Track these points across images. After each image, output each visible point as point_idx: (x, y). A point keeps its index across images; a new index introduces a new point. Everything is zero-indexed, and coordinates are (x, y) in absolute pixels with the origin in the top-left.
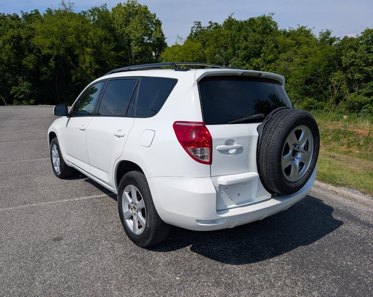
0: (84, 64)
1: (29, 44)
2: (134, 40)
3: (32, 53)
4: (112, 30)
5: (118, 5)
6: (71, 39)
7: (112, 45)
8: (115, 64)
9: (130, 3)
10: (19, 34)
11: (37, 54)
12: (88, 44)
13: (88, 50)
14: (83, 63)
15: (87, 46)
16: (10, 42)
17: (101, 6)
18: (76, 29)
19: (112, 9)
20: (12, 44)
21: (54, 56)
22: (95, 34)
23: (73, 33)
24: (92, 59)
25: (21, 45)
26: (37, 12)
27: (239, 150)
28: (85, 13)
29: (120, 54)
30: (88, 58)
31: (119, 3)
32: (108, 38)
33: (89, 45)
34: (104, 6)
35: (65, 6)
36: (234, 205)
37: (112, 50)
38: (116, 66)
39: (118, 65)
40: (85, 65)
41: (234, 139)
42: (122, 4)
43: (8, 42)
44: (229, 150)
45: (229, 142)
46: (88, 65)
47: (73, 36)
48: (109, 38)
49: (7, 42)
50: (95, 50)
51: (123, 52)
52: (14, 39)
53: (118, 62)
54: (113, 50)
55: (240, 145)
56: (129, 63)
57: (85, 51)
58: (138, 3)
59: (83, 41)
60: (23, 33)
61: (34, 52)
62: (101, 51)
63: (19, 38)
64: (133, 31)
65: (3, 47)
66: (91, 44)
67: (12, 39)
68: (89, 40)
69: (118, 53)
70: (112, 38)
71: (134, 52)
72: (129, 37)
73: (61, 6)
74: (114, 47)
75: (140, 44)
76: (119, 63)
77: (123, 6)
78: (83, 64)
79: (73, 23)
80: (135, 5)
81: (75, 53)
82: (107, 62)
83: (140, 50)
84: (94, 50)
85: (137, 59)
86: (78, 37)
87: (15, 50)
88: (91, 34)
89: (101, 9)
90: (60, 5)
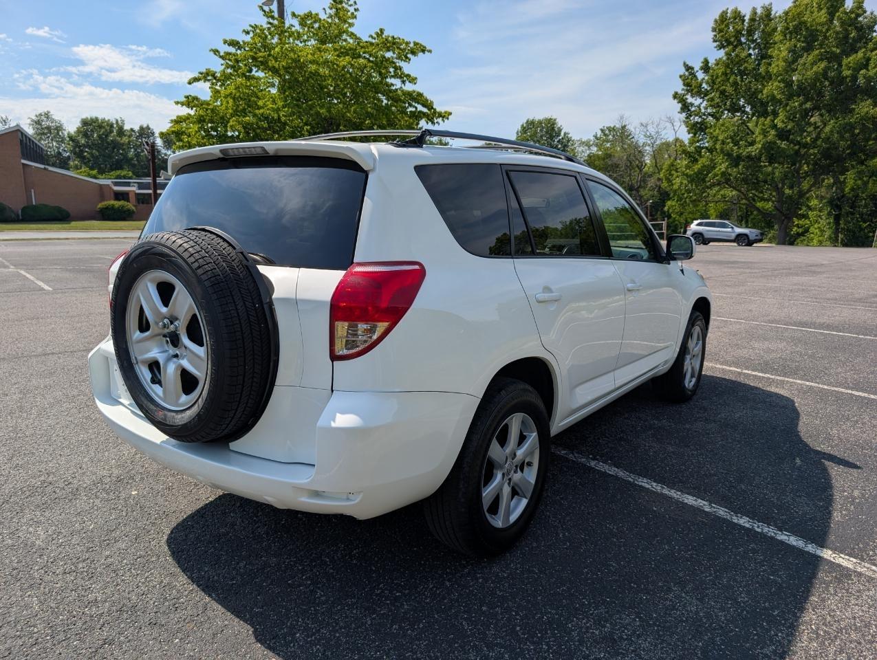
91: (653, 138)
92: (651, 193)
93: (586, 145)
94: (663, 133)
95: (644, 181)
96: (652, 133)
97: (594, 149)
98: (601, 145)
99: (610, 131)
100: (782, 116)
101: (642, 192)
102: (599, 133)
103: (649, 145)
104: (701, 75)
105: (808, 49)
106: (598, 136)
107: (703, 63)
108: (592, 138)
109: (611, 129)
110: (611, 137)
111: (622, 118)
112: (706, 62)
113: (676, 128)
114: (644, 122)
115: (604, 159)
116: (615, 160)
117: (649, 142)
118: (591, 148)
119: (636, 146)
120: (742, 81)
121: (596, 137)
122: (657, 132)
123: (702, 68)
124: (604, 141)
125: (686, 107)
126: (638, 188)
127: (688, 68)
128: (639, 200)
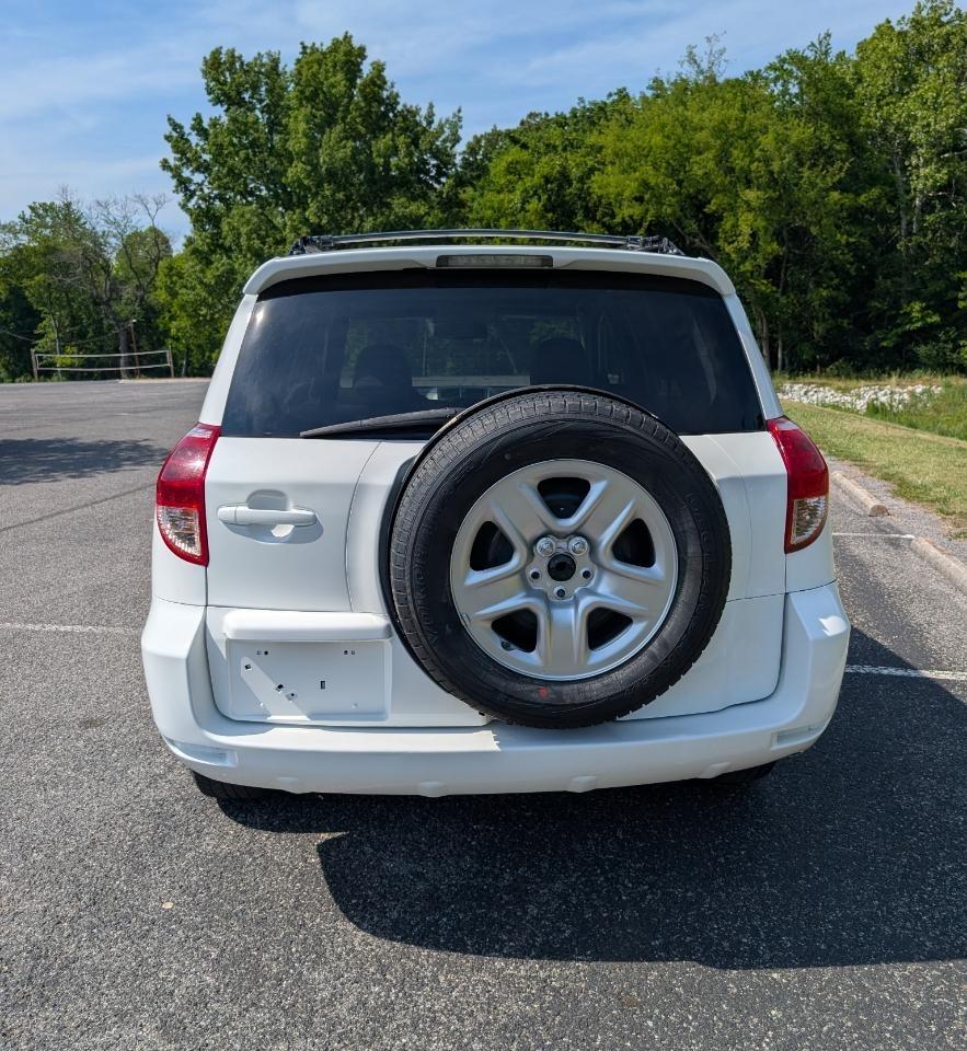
0: (733, 242)
1: (584, 195)
2: (921, 146)
3: (594, 219)
4: (844, 121)
5: (878, 28)
6: (702, 166)
7: (838, 171)
8: (842, 234)
9: (924, 13)
10: (565, 168)
11: (606, 219)
12: (753, 175)
13: (751, 195)
14: (730, 240)
15: (749, 184)
16: (540, 191)
17: (813, 45)
18: (720, 130)
19: (858, 48)
20: (544, 197)
21: (646, 224)
22: (782, 140)
23: (708, 147)
24: (761, 223)
25: (567, 198)
26: (623, 95)
27: (308, 529)
28: (756, 76)
29: (863, 198)
30: (746, 223)
31: (883, 21)
32: (826, 148)
33: (757, 178)
34: (820, 42)
35: (695, 62)
36: (303, 719)
37: (834, 187)
38: (843, 242)
39: (852, 240)
40: (736, 244)
41: (281, 490)
42: (893, 24)
43: (535, 193)
44: (273, 527)
45: (265, 497)
46: (746, 245)
47: (709, 155)
48: (831, 148)
49: (531, 192)
50: (773, 195)
51: (875, 192)
52: (552, 183)
53: (853, 229)
54: (840, 186)
55: (310, 513)
56: (900, 229)
57: (739, 200)
58: (954, 9)
59: (738, 168)
60: (574, 163)
61: (599, 215)
62: (797, 194)
63: (564, 178)
64: (919, 114)
65: (523, 208)
66: (761, 177)
67: (546, 185)
68: (756, 164)
69: (858, 195)
70: (838, 147)
71: (920, 186)
72: (907, 134)
73: (686, 65)
74: (843, 175)
75: (946, 155)
76: (859, 232)
77: (897, 29)
78: (729, 244)
79: (714, 114)
80: (944, 19)
81: (711, 208)
82: (814, 230)
83: (942, 179)
84: (770, 193)
85: (932, 210)
86: (723, 157)
87: (550, 215)
88: (767, 141)
89: (810, 54)
90: (682, 63)
91: (119, 226)
92: (129, 308)
93: (10, 231)
94: (135, 219)
95: (114, 290)
96: (118, 218)
97: (24, 239)
98: (36, 231)
99: (46, 211)
100: (313, 207)
101: (116, 307)
102: (28, 213)
103: (114, 236)
104: (194, 139)
105: (330, 122)
106: (27, 217)
107: (194, 120)
108: (18, 220)
109: (49, 208)
110: (48, 219)
111: (64, 191)
112: (198, 119)
113: (153, 213)
114: (102, 199)
115: (45, 255)
116: (65, 257)
117: (115, 231)
118: (19, 235)
119: (94, 237)
120: (255, 155)
121: (23, 218)
122: (125, 217)
123: (193, 128)
124: (39, 226)
125: (183, 184)
126: (109, 300)
127: (176, 126)
128: (114, 319)
